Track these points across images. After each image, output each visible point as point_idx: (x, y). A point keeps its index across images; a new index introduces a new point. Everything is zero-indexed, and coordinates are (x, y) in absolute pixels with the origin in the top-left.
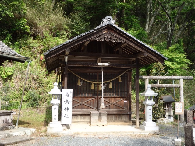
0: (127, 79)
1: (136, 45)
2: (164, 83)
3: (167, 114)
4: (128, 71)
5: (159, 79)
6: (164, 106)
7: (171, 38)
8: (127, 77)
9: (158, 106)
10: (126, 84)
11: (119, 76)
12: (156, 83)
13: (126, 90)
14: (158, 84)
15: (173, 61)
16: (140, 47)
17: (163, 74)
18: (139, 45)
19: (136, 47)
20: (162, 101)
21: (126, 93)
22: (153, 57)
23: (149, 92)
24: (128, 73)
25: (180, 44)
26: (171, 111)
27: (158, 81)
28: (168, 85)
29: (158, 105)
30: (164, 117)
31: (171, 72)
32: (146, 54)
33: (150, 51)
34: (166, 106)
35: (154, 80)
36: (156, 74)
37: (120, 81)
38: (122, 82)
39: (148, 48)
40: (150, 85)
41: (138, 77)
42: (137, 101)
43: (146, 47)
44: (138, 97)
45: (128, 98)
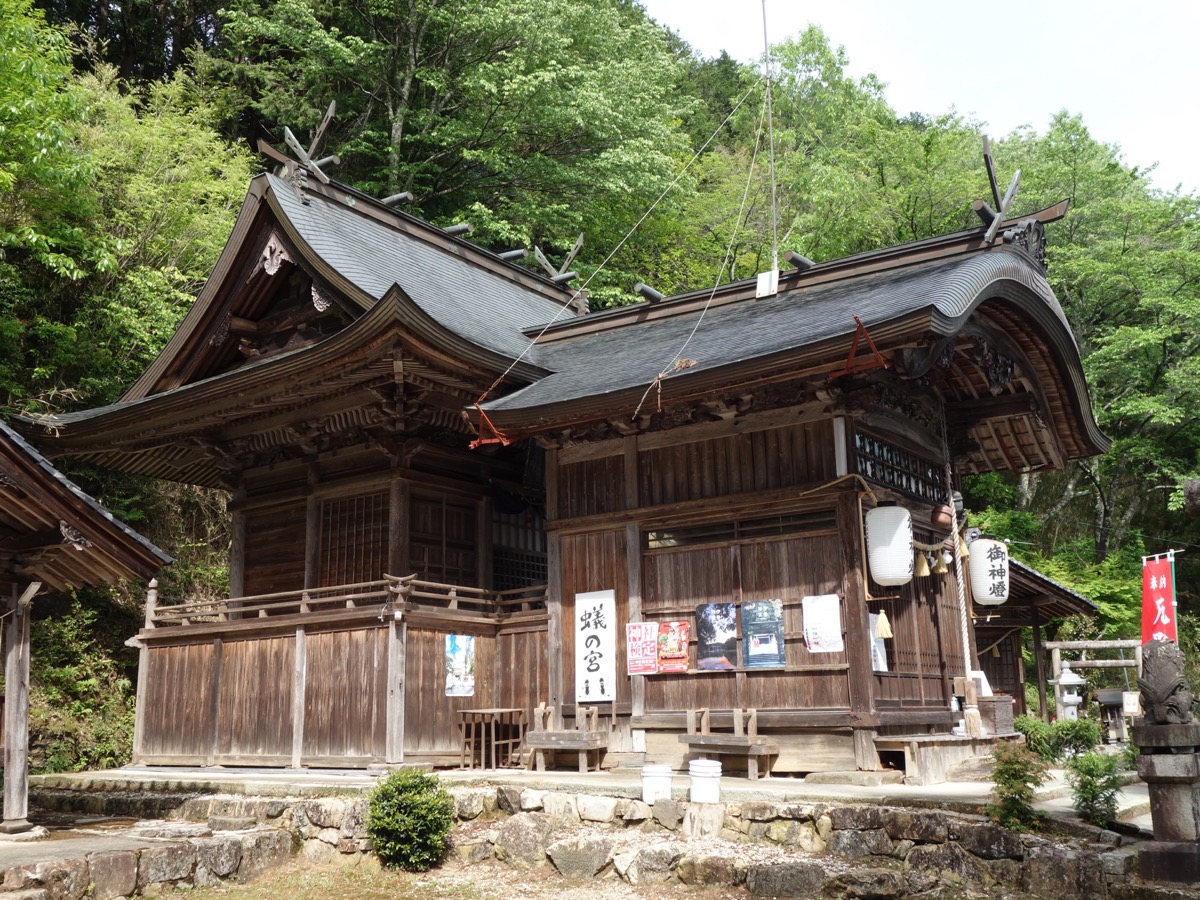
0: (1012, 651)
1: (1032, 581)
2: (1097, 658)
3: (1113, 734)
4: (1012, 634)
5: (1083, 649)
6: (1104, 715)
7: (1105, 535)
8: (1012, 648)
9: (1087, 715)
10: (1010, 661)
11: (994, 645)
12: (1077, 657)
13: (1011, 676)
14: (1083, 661)
15: (1116, 601)
16: (1040, 585)
17: (1092, 637)
19: (1033, 585)
20: (1097, 703)
21: (1012, 681)
22: (1071, 605)
23: (1069, 678)
24: (1012, 637)
26: (1121, 727)
27: (1081, 652)
28: (1109, 662)
29: (1087, 712)
30: (1106, 741)
31: (1114, 628)
32: (1054, 600)
33: (1062, 594)
34: (1109, 715)
35: (1070, 650)
36: (1076, 637)
37: (997, 655)
38: (1000, 658)
39: (1058, 588)
40: (1066, 663)
41: (1038, 647)
42: (1042, 698)
43: (1054, 586)
44: (1043, 690)
45: (1018, 693)
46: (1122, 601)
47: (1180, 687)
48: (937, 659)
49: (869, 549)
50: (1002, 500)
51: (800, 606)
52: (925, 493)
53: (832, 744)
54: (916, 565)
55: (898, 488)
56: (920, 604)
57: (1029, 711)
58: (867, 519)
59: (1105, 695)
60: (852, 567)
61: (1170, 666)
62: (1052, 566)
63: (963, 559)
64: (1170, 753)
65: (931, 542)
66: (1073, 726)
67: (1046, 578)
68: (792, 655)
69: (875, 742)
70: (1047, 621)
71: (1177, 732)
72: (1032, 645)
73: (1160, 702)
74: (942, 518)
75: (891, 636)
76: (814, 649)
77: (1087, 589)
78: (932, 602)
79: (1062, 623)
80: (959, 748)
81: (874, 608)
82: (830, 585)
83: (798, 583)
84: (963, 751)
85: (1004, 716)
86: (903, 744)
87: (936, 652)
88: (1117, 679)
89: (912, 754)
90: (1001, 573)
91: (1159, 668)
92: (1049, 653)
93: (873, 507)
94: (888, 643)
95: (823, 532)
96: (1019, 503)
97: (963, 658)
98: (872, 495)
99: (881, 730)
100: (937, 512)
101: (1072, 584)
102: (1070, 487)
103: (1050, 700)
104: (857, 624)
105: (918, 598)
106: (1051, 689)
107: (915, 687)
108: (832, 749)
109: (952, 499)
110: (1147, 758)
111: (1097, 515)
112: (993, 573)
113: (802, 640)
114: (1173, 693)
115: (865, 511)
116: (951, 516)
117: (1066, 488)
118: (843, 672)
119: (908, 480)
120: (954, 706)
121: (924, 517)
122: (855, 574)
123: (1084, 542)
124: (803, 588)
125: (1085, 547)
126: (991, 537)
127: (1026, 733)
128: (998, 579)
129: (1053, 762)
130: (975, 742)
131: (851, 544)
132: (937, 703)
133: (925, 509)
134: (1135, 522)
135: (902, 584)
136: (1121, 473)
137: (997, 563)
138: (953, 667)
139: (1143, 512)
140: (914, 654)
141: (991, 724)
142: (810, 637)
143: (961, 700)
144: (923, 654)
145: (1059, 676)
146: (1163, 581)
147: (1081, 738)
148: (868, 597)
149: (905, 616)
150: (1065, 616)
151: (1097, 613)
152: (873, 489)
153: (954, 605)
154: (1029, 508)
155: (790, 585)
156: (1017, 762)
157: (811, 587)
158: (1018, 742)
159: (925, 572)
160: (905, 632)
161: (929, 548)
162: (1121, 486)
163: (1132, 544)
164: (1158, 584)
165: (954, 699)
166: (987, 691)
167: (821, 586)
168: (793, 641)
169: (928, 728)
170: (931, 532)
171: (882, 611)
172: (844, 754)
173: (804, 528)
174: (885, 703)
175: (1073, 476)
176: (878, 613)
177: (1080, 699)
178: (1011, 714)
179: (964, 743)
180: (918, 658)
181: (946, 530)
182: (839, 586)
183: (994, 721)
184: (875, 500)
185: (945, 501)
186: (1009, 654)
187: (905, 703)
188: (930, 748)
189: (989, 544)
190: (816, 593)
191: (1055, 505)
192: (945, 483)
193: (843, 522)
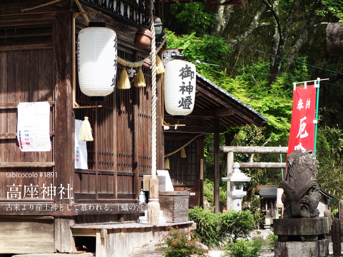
0: (196, 153)
1: (217, 96)
2: (262, 160)
3: (268, 221)
4: (198, 139)
5: (252, 153)
6: (263, 206)
7: (278, 60)
8: (196, 150)
9: (249, 206)
10: (194, 162)
11: (183, 148)
12: (246, 159)
13: (194, 173)
14: (251, 163)
15: (280, 115)
16: (223, 100)
17: (260, 143)
18: (222, 96)
19: (217, 99)
20: (258, 196)
21: (194, 178)
22: (245, 117)
24: (197, 142)
25: (301, 68)
26: (275, 216)
27: (250, 155)
28: (270, 164)
29: (250, 203)
30: (262, 227)
31: (276, 137)
32: (233, 112)
33: (239, 107)
34: (266, 206)
35: (242, 153)
36: (247, 143)
37: (184, 156)
38: (186, 159)
39: (236, 102)
40: (238, 165)
41: (217, 150)
42: (216, 191)
43: (234, 101)
44: (218, 185)
45: (198, 188)
46: (285, 116)
47: (313, 188)
48: (130, 160)
49: (80, 64)
50: (201, 26)
51: (15, 110)
52: (132, 17)
53: (35, 230)
54: (118, 79)
55: (109, 11)
56: (120, 113)
57: (205, 202)
58: (79, 37)
59: (264, 190)
60: (63, 79)
61: (307, 172)
62: (235, 83)
63: (158, 76)
64: (300, 240)
65: (133, 60)
66: (235, 216)
67: (228, 94)
68: (5, 153)
69: (72, 229)
70: (226, 130)
71: (307, 224)
72: (212, 149)
73: (297, 200)
74: (144, 40)
75: (91, 139)
76: (25, 149)
77: (260, 104)
78: (130, 111)
79: (238, 131)
80: (142, 234)
81: (79, 115)
82: (43, 93)
83: (15, 90)
84: (144, 236)
85: (181, 208)
86: (95, 230)
87: (130, 154)
88: (276, 177)
89: (102, 239)
90: (189, 89)
91: (299, 173)
92: (226, 154)
93: (85, 27)
94: (90, 145)
95: (40, 46)
96: (214, 30)
97: (151, 159)
98: (85, 16)
99: (79, 218)
100: (140, 34)
101: (249, 100)
102: (256, 18)
103: (222, 193)
104: (64, 128)
105: (119, 108)
106: (223, 185)
107: (111, 182)
108: (35, 235)
109: (153, 24)
110: (283, 244)
111: (273, 43)
112: (183, 89)
113: (15, 141)
114: (307, 193)
115: (78, 30)
116: (151, 39)
117: (252, 19)
118: (49, 169)
119: (118, 5)
120: (142, 198)
121: (128, 38)
122: (65, 84)
123: (263, 65)
124: (19, 94)
125: (263, 69)
126: (184, 58)
127: (197, 221)
128: (186, 94)
129: (217, 245)
130: (155, 229)
131: (64, 59)
132: (128, 196)
133: (131, 31)
134: (302, 51)
135: (105, 95)
136: (295, 10)
137: (187, 80)
138: (144, 166)
139: (311, 42)
140: (111, 155)
141: (170, 214)
142: (22, 138)
143: (147, 194)
144: (119, 155)
145: (231, 174)
146: (308, 103)
147: (240, 225)
148: (75, 105)
149: (107, 122)
150: (240, 125)
151: (266, 124)
152: (86, 10)
153: (149, 114)
154: (223, 34)
155: (8, 91)
156: (184, 247)
157: (27, 94)
158: (190, 228)
159: (127, 85)
160: (106, 136)
161: (131, 64)
162: (294, 20)
163: (298, 69)
164: (304, 105)
165: (142, 193)
166: (169, 186)
167: (36, 93)
168: (7, 141)
169: (118, 217)
170: (135, 51)
171: (86, 118)
172: (45, 238)
173: (23, 41)
174: (83, 196)
175: (259, 9)
176: (83, 119)
177: (245, 193)
178: (187, 206)
179: (146, 230)
180: (115, 158)
181: (146, 51)
182: (51, 94)
183: (172, 212)
184: (88, 21)
185: (148, 26)
186: (194, 155)
187: (101, 196)
188: (117, 234)
189: (182, 64)
190: (30, 99)
191: (243, 33)
192: (148, 9)
193: (58, 38)
